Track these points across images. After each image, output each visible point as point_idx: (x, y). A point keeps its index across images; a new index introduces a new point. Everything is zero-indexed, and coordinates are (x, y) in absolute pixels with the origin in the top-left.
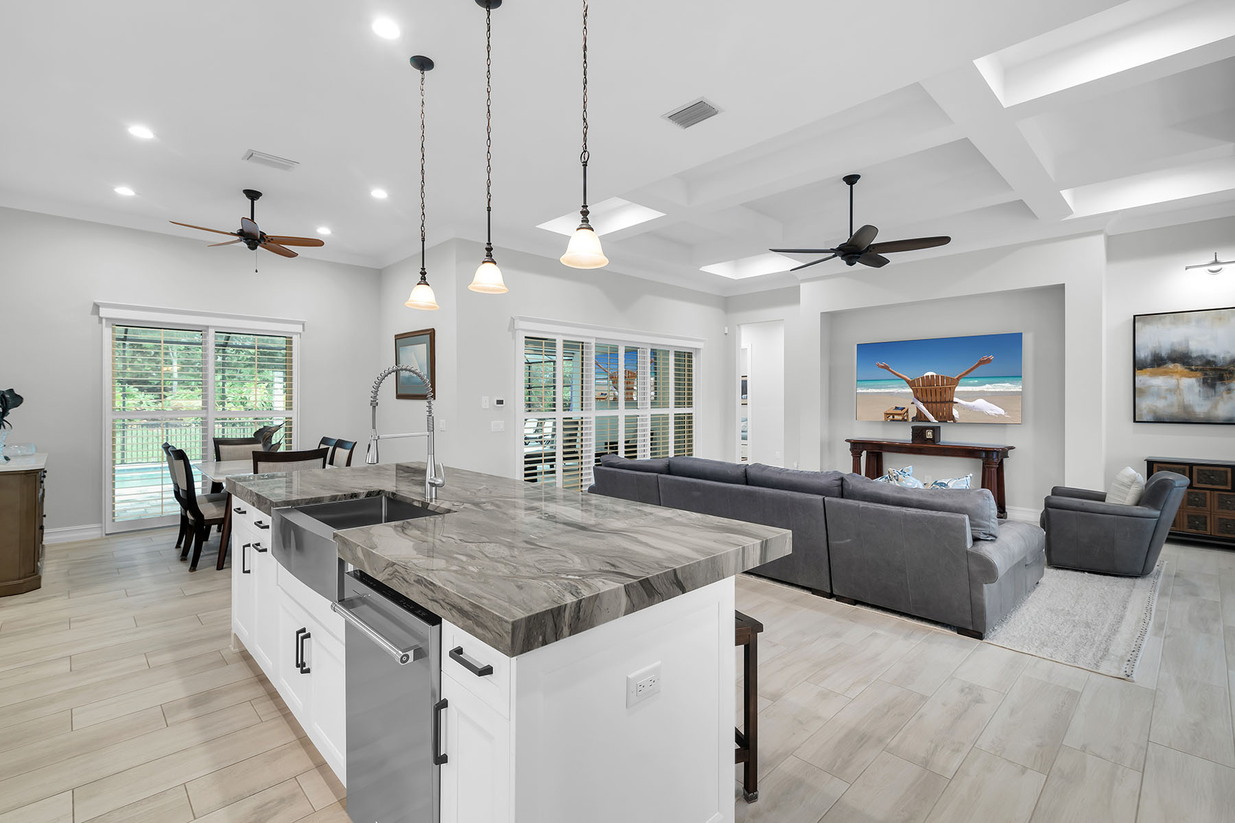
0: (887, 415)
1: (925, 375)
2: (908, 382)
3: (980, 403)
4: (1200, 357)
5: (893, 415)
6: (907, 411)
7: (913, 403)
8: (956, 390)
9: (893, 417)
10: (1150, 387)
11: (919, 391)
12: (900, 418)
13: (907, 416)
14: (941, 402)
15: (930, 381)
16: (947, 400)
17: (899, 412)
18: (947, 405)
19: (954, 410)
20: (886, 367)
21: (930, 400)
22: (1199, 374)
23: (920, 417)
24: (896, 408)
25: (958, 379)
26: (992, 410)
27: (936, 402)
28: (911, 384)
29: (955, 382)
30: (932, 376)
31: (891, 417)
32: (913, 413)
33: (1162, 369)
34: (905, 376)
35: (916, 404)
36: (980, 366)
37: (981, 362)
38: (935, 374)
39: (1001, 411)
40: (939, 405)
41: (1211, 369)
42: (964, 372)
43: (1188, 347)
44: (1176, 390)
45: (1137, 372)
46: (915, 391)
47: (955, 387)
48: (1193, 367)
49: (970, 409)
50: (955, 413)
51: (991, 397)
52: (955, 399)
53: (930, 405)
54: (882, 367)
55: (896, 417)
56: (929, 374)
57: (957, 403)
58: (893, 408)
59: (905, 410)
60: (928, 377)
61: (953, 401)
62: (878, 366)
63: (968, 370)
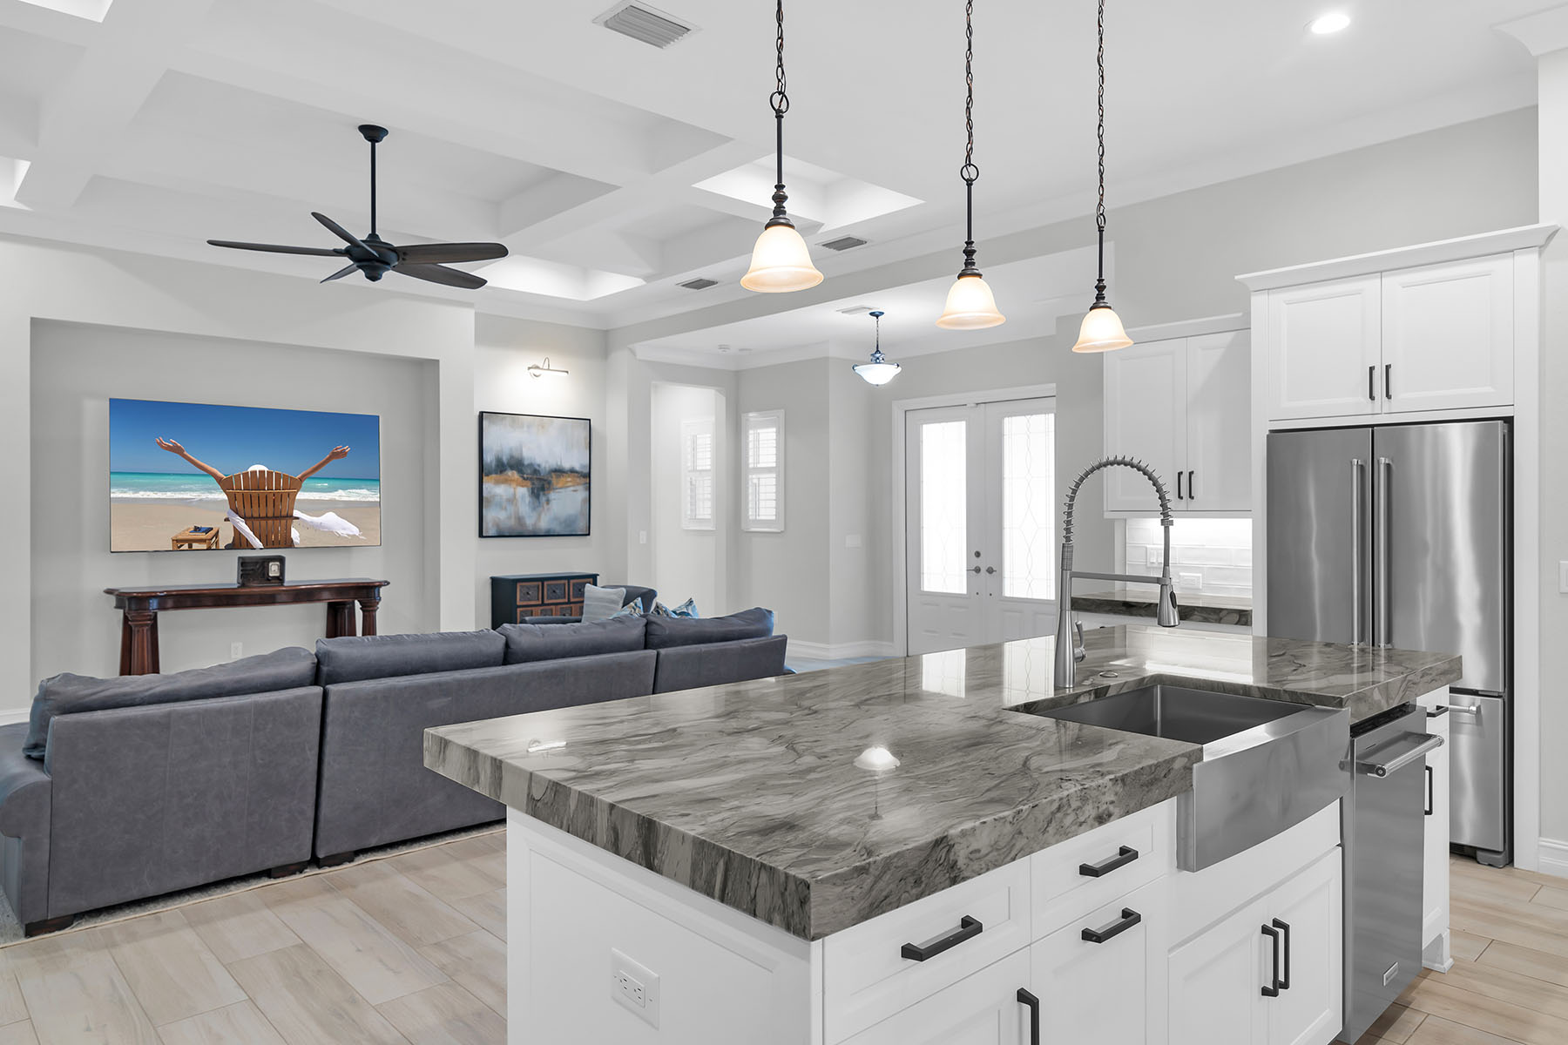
0: (178, 542)
1: (249, 470)
2: (219, 480)
3: (330, 519)
4: (531, 465)
5: (190, 542)
6: (216, 535)
7: (227, 520)
8: (297, 498)
9: (190, 546)
10: (494, 496)
11: (239, 497)
12: (204, 546)
13: (217, 543)
14: (275, 518)
15: (257, 481)
16: (284, 513)
17: (202, 536)
18: (283, 522)
19: (293, 529)
20: (176, 450)
21: (256, 515)
22: (529, 483)
23: (239, 542)
24: (197, 529)
25: (301, 480)
26: (344, 529)
27: (267, 518)
28: (225, 484)
29: (296, 484)
30: (262, 472)
31: (186, 546)
32: (226, 537)
33: (502, 477)
34: (215, 470)
35: (234, 521)
36: (331, 462)
37: (335, 455)
38: (266, 469)
39: (355, 530)
40: (270, 522)
41: (537, 479)
42: (309, 470)
43: (521, 454)
44: (512, 500)
45: (485, 479)
46: (232, 499)
47: (296, 492)
48: (525, 476)
49: (316, 528)
50: (295, 534)
51: (344, 509)
52: (296, 513)
53: (257, 523)
54: (169, 448)
55: (195, 546)
56: (257, 468)
57: (297, 518)
58: (189, 529)
59: (213, 533)
60: (254, 473)
61: (292, 516)
62: (162, 447)
63: (316, 465)
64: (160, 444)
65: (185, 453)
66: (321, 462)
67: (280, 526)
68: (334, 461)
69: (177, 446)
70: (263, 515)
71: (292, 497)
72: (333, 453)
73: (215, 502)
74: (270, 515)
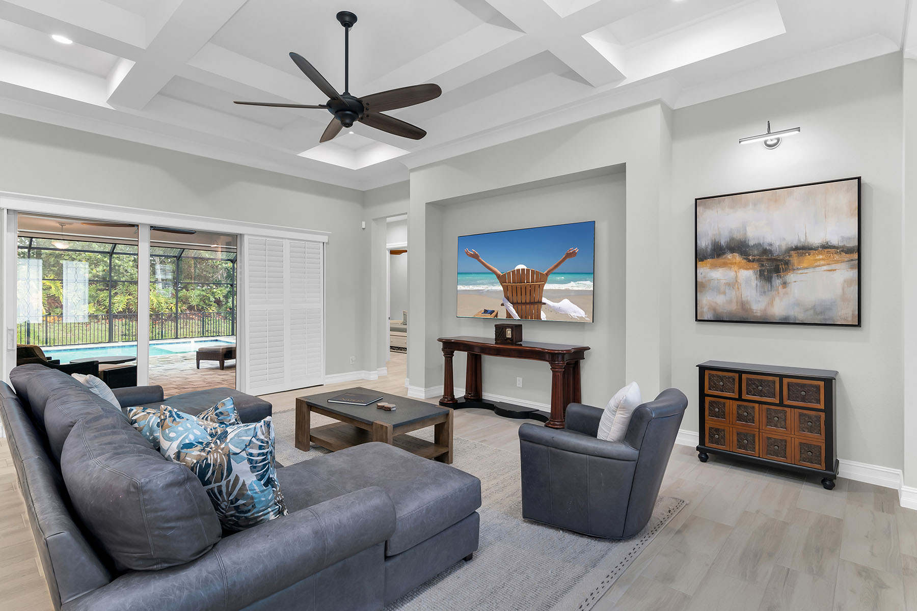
1: (516, 269)
2: (498, 276)
3: (565, 304)
7: (502, 305)
11: (510, 288)
14: (531, 303)
15: (520, 276)
16: (536, 300)
17: (488, 316)
18: (536, 306)
19: (542, 312)
20: (475, 256)
21: (519, 301)
24: (486, 311)
25: (547, 274)
26: (575, 311)
27: (526, 303)
28: (502, 279)
29: (543, 278)
30: (523, 270)
34: (496, 269)
35: (507, 307)
36: (566, 261)
37: (569, 255)
38: (525, 268)
39: (582, 313)
40: (528, 306)
42: (551, 268)
46: (506, 289)
47: (544, 284)
49: (557, 311)
50: (543, 315)
51: (574, 296)
52: (544, 300)
53: (520, 307)
54: (472, 256)
56: (520, 267)
57: (545, 304)
58: (481, 311)
59: (494, 314)
60: (518, 270)
61: (541, 302)
62: (468, 255)
63: (556, 264)
64: (467, 253)
65: (480, 258)
66: (559, 261)
67: (533, 309)
68: (568, 259)
69: (476, 254)
70: (524, 301)
71: (541, 287)
72: (567, 254)
73: (496, 292)
74: (528, 301)
